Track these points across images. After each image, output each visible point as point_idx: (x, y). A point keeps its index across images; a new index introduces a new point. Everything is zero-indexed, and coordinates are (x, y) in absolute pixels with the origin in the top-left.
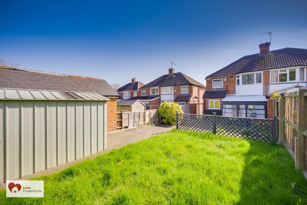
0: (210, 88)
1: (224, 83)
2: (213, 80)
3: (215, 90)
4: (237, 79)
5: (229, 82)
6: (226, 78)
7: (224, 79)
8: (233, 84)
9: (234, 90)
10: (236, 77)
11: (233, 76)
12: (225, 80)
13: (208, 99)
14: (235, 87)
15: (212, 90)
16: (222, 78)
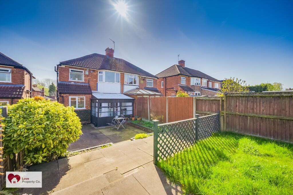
0: (67, 79)
1: (85, 77)
2: (70, 69)
3: (72, 83)
4: (99, 75)
5: (90, 76)
6: (88, 70)
7: (85, 71)
8: (95, 80)
9: (96, 86)
10: (99, 72)
11: (95, 70)
12: (87, 73)
13: (68, 95)
14: (97, 84)
15: (70, 83)
16: (83, 69)
